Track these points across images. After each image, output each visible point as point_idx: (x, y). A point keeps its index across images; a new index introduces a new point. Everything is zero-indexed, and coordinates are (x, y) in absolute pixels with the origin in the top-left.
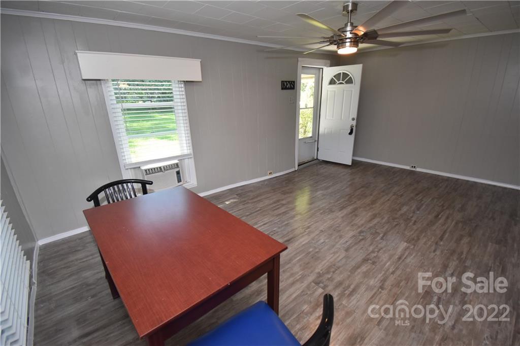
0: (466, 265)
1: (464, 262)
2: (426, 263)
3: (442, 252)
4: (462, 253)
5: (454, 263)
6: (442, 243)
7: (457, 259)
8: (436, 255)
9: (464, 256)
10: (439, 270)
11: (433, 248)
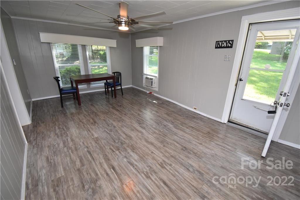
0: (66, 148)
1: (67, 148)
2: (79, 136)
3: (80, 145)
4: (72, 152)
5: (71, 145)
6: (86, 150)
7: (71, 147)
8: (81, 142)
9: (70, 151)
10: (73, 137)
11: (86, 144)
